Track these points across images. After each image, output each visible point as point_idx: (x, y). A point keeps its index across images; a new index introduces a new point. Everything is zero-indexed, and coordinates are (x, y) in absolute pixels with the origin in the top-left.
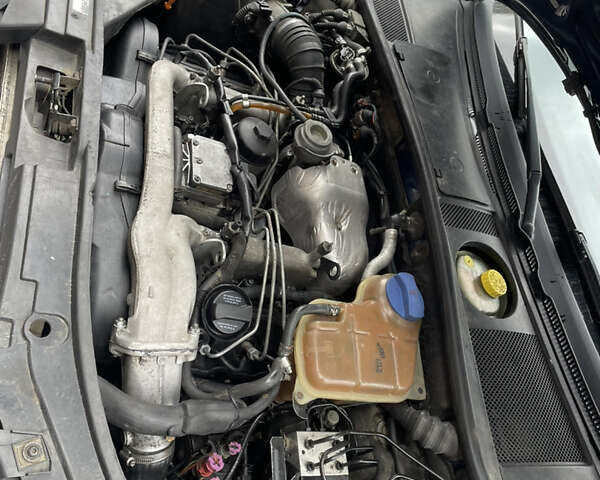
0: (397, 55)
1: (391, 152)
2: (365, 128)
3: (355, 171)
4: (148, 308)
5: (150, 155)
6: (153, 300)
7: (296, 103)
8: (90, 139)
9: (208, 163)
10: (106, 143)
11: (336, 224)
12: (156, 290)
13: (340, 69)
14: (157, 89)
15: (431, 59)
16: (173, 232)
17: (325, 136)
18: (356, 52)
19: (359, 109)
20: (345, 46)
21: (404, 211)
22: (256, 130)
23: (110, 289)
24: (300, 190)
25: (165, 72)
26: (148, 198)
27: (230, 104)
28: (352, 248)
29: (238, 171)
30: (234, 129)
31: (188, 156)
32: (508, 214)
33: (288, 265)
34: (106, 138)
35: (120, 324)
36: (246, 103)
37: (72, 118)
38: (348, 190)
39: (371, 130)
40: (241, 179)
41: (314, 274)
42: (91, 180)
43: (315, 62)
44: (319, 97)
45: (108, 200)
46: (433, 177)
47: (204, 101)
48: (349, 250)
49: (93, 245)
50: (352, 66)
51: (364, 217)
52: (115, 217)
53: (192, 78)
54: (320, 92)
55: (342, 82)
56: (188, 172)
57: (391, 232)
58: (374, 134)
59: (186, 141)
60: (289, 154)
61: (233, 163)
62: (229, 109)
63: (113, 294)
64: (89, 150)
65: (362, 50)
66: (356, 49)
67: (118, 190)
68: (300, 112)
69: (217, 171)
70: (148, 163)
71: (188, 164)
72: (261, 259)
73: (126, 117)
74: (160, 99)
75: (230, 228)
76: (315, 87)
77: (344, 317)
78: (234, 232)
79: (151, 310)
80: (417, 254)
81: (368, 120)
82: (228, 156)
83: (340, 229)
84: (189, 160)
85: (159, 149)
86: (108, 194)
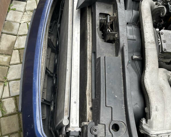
4: (156, 116)
6: (158, 112)
8: (124, 42)
9: (168, 42)
12: (159, 107)
14: (145, 13)
16: (161, 78)
23: (137, 104)
25: (147, 4)
31: (160, 40)
35: (144, 121)
37: (115, 34)
45: (130, 64)
47: (163, 14)
56: (161, 47)
63: (138, 106)
64: (124, 47)
67: (133, 60)
73: (133, 27)
74: (146, 17)
79: (157, 116)
84: (160, 42)
85: (150, 40)
86: (130, 62)
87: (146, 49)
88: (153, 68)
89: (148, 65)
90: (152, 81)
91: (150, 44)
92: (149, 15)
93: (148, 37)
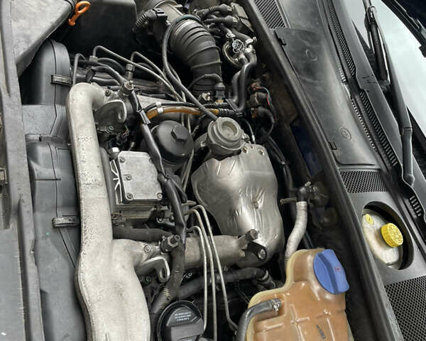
0: (279, 41)
1: (287, 128)
2: (261, 109)
3: (262, 153)
5: (83, 189)
7: (203, 101)
8: (21, 192)
9: (136, 178)
10: (37, 182)
11: (254, 204)
12: (112, 335)
13: (233, 60)
14: (78, 117)
15: (306, 40)
16: (118, 266)
17: (235, 130)
18: (245, 43)
19: (254, 93)
20: (235, 38)
21: (309, 183)
22: (173, 134)
24: (219, 180)
25: (82, 96)
26: (88, 235)
27: (146, 112)
28: (271, 223)
29: (166, 180)
30: (152, 133)
31: (117, 174)
32: (390, 168)
33: (222, 255)
34: (36, 177)
36: (160, 110)
38: (260, 173)
39: (266, 110)
40: (168, 187)
41: (243, 254)
42: (29, 237)
43: (213, 59)
44: (221, 90)
45: (49, 240)
46: (330, 150)
47: (122, 116)
48: (268, 226)
49: (42, 292)
50: (244, 57)
51: (275, 192)
52: (58, 257)
53: (107, 94)
54: (221, 85)
55: (239, 73)
56: (121, 190)
57: (302, 205)
58: (271, 114)
59: (112, 157)
60: (202, 145)
61: (159, 172)
62: (146, 118)
64: (22, 205)
65: (249, 40)
66: (244, 40)
67: (56, 228)
68: (207, 110)
69: (145, 184)
70: (82, 196)
71: (119, 183)
72: (198, 258)
73: (53, 147)
74: (81, 126)
75: (169, 243)
76: (216, 81)
77: (286, 310)
78: (173, 246)
80: (326, 220)
81: (263, 102)
82: (153, 165)
83: (257, 208)
84: (119, 179)
85: (91, 179)
86: (48, 234)
87: (82, 201)
88: (99, 245)
89: (87, 238)
90: (96, 276)
91: (92, 188)
92: (89, 122)
93: (86, 172)
